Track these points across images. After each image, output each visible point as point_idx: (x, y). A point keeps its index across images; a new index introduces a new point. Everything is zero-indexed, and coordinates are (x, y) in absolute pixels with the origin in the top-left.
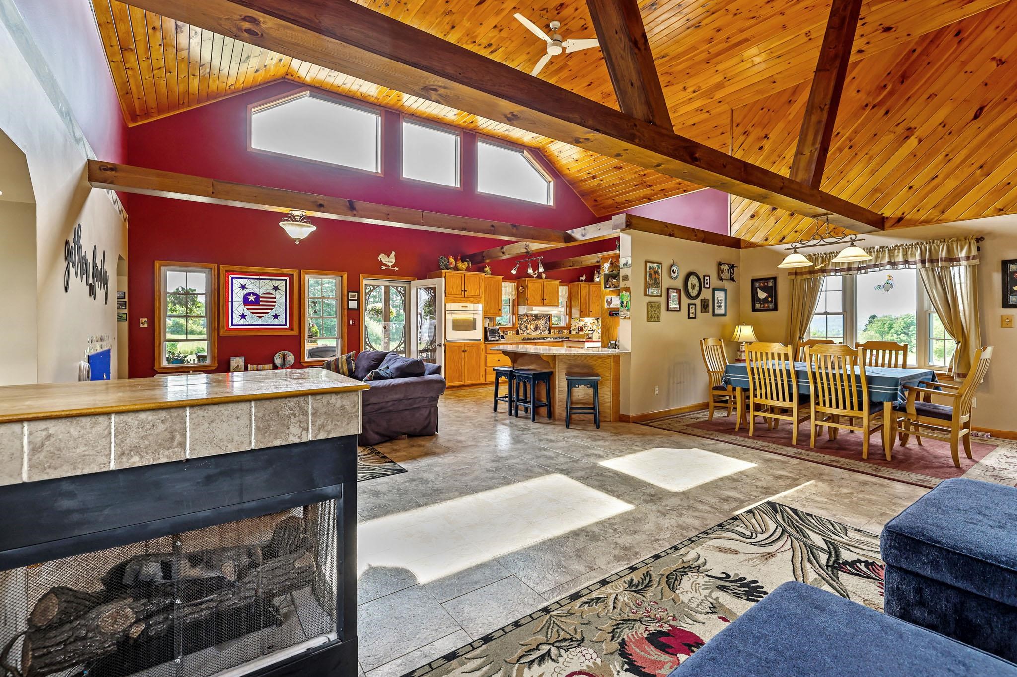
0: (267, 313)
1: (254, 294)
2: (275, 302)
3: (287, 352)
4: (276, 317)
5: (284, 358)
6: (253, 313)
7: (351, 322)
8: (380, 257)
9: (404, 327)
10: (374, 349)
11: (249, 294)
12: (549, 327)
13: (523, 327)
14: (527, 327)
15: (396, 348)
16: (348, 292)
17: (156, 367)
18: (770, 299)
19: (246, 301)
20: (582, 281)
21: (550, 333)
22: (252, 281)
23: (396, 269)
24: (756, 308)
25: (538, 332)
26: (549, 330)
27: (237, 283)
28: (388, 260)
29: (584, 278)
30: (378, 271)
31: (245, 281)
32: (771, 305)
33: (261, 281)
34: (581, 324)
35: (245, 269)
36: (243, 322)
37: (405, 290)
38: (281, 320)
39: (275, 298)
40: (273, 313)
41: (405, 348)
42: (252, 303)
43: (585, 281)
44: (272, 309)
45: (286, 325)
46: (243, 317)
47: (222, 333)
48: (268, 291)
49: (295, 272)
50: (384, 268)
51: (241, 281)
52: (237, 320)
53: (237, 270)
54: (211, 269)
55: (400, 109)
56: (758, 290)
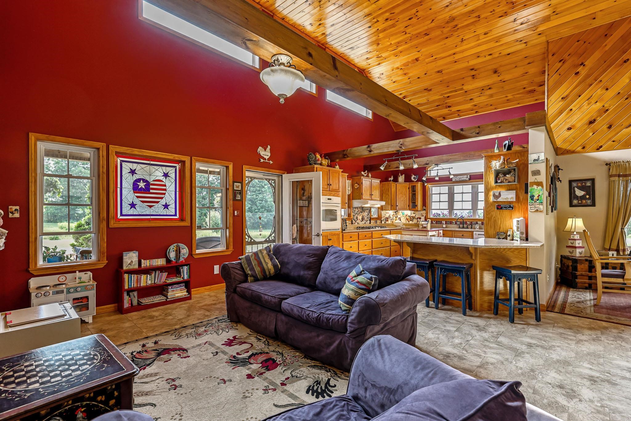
0: (158, 202)
1: (144, 181)
2: (165, 190)
3: (181, 245)
4: (166, 206)
5: (178, 252)
6: (143, 202)
7: (236, 212)
8: (259, 150)
9: (275, 217)
10: (251, 239)
11: (139, 180)
12: (370, 218)
13: (355, 218)
14: (357, 218)
15: (269, 238)
16: (234, 182)
17: (31, 268)
18: (588, 197)
19: (136, 188)
20: (390, 181)
21: (370, 223)
22: (143, 166)
23: (271, 162)
24: (574, 204)
25: (364, 222)
26: (370, 220)
27: (127, 167)
28: (265, 153)
29: (392, 179)
30: (257, 163)
31: (135, 165)
32: (589, 202)
33: (152, 167)
34: (387, 216)
35: (136, 151)
36: (132, 211)
37: (275, 183)
38: (171, 210)
39: (165, 185)
40: (163, 202)
41: (275, 237)
42: (141, 190)
43: (393, 181)
44: (162, 198)
45: (175, 215)
46: (133, 205)
47: (113, 224)
48: (158, 178)
49: (187, 159)
50: (262, 160)
51: (130, 165)
52: (127, 210)
53: (128, 152)
54: (98, 149)
55: (274, 11)
56: (576, 189)
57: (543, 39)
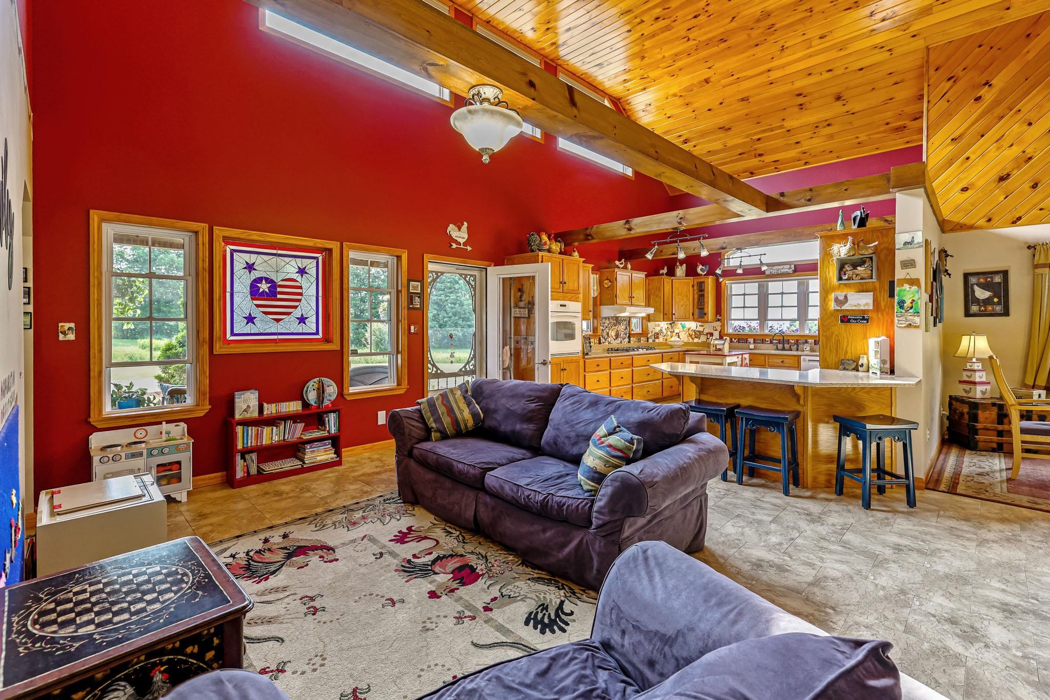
0: (289, 314)
1: (268, 280)
2: (301, 294)
3: (326, 380)
4: (302, 320)
5: (321, 391)
6: (266, 314)
7: (412, 328)
8: (449, 229)
9: (474, 335)
10: (437, 369)
11: (259, 280)
12: (630, 334)
13: (605, 334)
14: (608, 334)
15: (465, 366)
16: (409, 281)
17: (93, 418)
18: (996, 300)
19: (255, 293)
20: (662, 274)
21: (629, 342)
22: (266, 258)
23: (469, 248)
24: (972, 312)
25: (619, 341)
26: (629, 338)
27: (241, 260)
28: (459, 234)
30: (446, 249)
31: (254, 256)
32: (998, 309)
33: (279, 259)
34: (657, 329)
35: (255, 235)
36: (250, 328)
37: (475, 280)
38: (311, 326)
39: (301, 287)
40: (297, 313)
41: (475, 366)
42: (263, 296)
43: (667, 274)
44: (296, 307)
45: (317, 333)
46: (250, 319)
47: (219, 349)
48: (289, 276)
49: (334, 245)
50: (454, 246)
51: (246, 257)
52: (241, 326)
53: (242, 236)
54: (196, 233)
55: (473, 11)
56: (976, 288)
57: (920, 43)
